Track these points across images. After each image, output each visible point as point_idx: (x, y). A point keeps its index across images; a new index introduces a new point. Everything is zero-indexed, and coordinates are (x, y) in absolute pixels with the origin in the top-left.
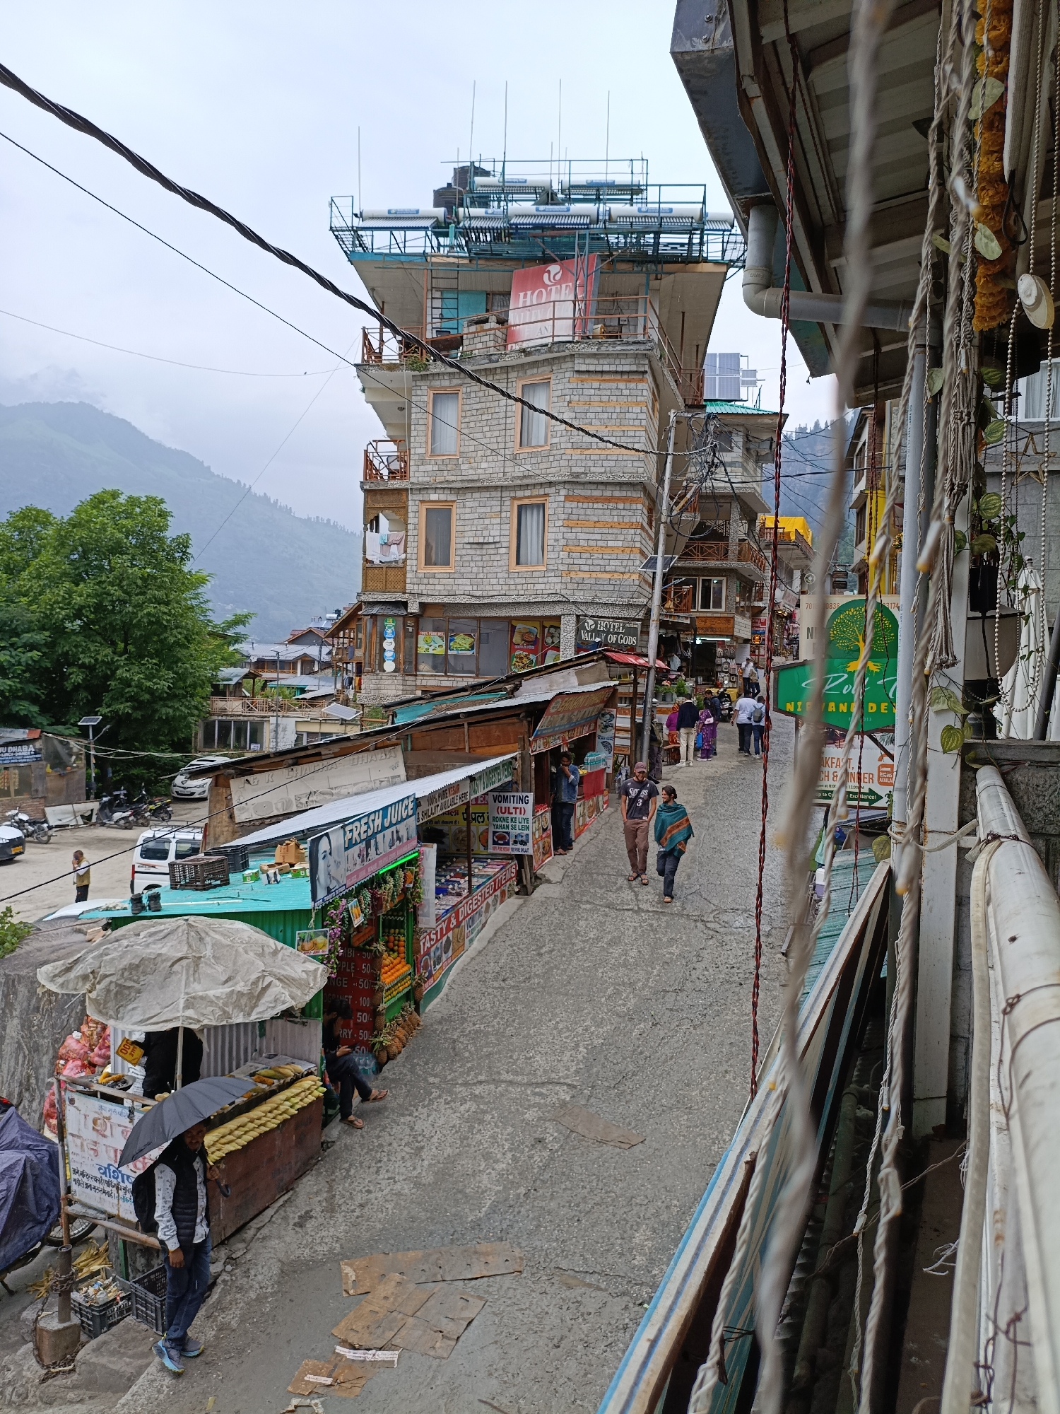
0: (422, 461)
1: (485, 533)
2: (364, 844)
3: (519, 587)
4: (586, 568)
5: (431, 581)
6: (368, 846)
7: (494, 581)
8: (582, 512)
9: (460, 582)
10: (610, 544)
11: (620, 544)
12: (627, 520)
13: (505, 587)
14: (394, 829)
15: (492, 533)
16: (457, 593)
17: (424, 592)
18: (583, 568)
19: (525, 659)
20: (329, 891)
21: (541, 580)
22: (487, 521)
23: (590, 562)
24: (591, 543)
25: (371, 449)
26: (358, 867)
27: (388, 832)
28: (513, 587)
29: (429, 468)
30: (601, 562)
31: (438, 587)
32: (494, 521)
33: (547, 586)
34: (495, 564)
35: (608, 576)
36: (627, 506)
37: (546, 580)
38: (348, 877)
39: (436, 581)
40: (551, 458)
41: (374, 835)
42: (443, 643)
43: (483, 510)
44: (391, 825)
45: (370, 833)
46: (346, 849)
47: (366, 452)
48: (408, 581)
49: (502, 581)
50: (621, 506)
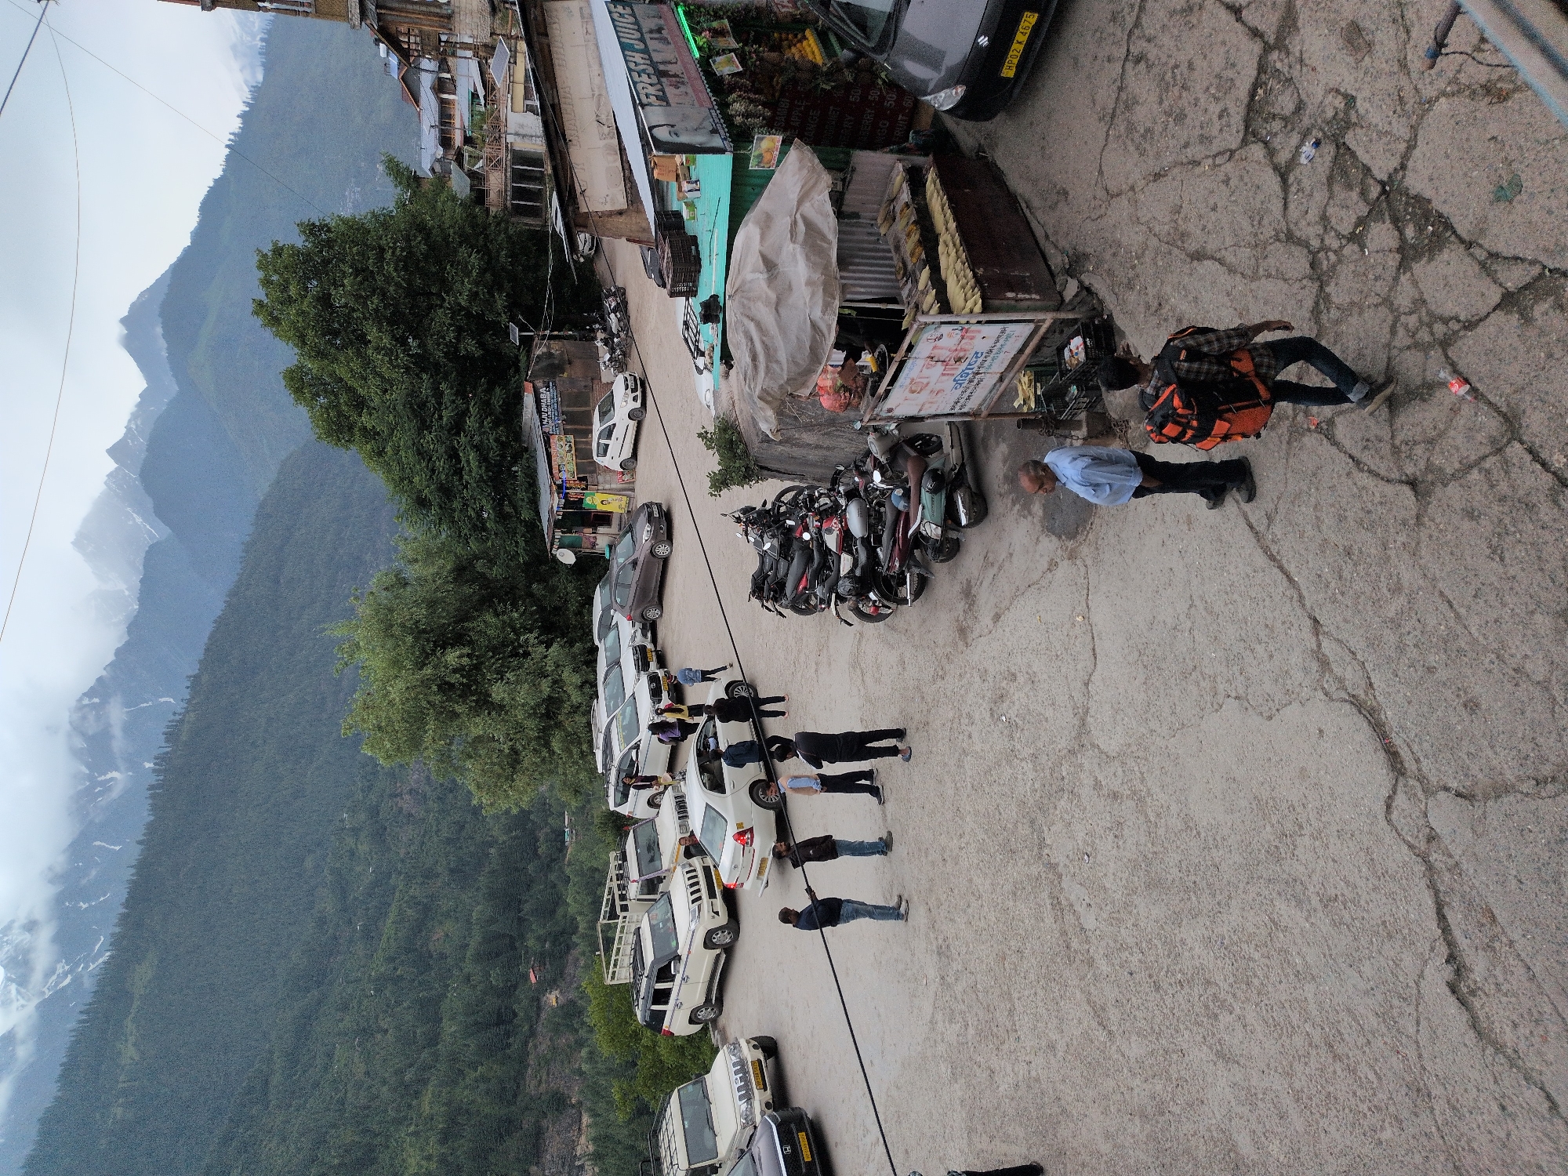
2: (664, 80)
6: (666, 74)
14: (647, 36)
20: (714, 131)
26: (690, 90)
27: (653, 45)
41: (653, 64)
44: (642, 40)
45: (650, 70)
46: (668, 104)
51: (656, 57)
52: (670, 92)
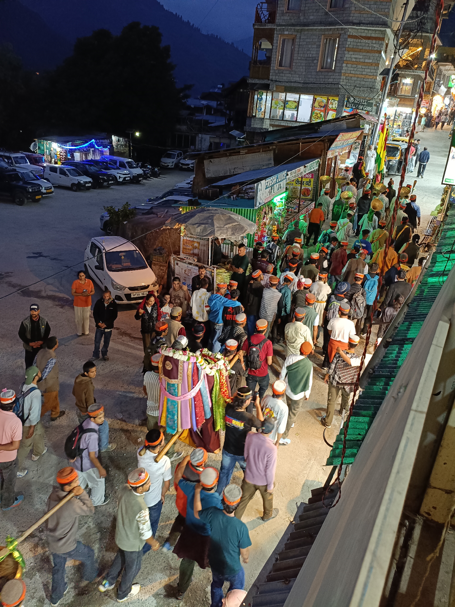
0: (283, 14)
1: (308, 52)
2: (270, 188)
3: (321, 80)
4: (354, 72)
5: (281, 75)
6: (272, 189)
7: (310, 76)
8: (355, 44)
9: (294, 76)
10: (366, 61)
11: (371, 61)
12: (376, 49)
13: (315, 80)
14: (279, 183)
15: (312, 52)
16: (292, 81)
17: (278, 80)
18: (352, 72)
19: (319, 114)
20: (260, 204)
21: (331, 77)
22: (310, 46)
23: (355, 69)
24: (358, 60)
25: (259, 7)
26: (268, 196)
27: (277, 184)
28: (318, 80)
29: (286, 18)
30: (361, 70)
31: (285, 78)
32: (313, 46)
33: (334, 80)
34: (311, 68)
35: (363, 76)
36: (377, 41)
37: (334, 77)
38: (265, 199)
39: (283, 75)
40: (344, 15)
41: (274, 184)
42: (283, 105)
43: (308, 40)
44: (279, 182)
45: (272, 184)
46: (266, 189)
47: (257, 8)
48: (271, 74)
49: (313, 76)
50: (374, 41)
51: (275, 185)
52: (268, 190)
